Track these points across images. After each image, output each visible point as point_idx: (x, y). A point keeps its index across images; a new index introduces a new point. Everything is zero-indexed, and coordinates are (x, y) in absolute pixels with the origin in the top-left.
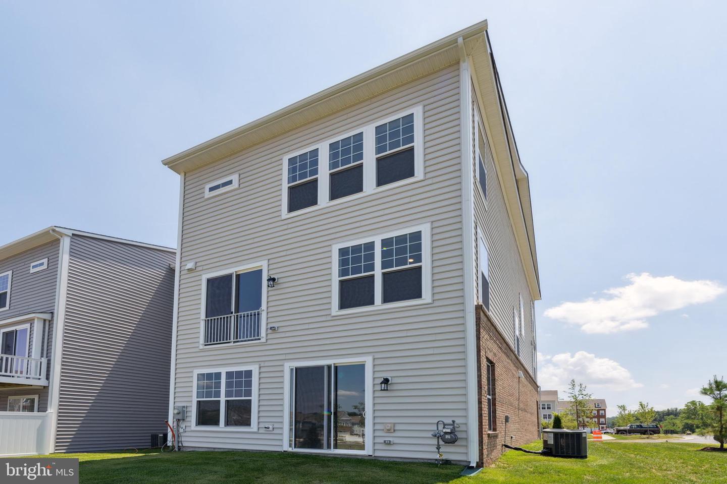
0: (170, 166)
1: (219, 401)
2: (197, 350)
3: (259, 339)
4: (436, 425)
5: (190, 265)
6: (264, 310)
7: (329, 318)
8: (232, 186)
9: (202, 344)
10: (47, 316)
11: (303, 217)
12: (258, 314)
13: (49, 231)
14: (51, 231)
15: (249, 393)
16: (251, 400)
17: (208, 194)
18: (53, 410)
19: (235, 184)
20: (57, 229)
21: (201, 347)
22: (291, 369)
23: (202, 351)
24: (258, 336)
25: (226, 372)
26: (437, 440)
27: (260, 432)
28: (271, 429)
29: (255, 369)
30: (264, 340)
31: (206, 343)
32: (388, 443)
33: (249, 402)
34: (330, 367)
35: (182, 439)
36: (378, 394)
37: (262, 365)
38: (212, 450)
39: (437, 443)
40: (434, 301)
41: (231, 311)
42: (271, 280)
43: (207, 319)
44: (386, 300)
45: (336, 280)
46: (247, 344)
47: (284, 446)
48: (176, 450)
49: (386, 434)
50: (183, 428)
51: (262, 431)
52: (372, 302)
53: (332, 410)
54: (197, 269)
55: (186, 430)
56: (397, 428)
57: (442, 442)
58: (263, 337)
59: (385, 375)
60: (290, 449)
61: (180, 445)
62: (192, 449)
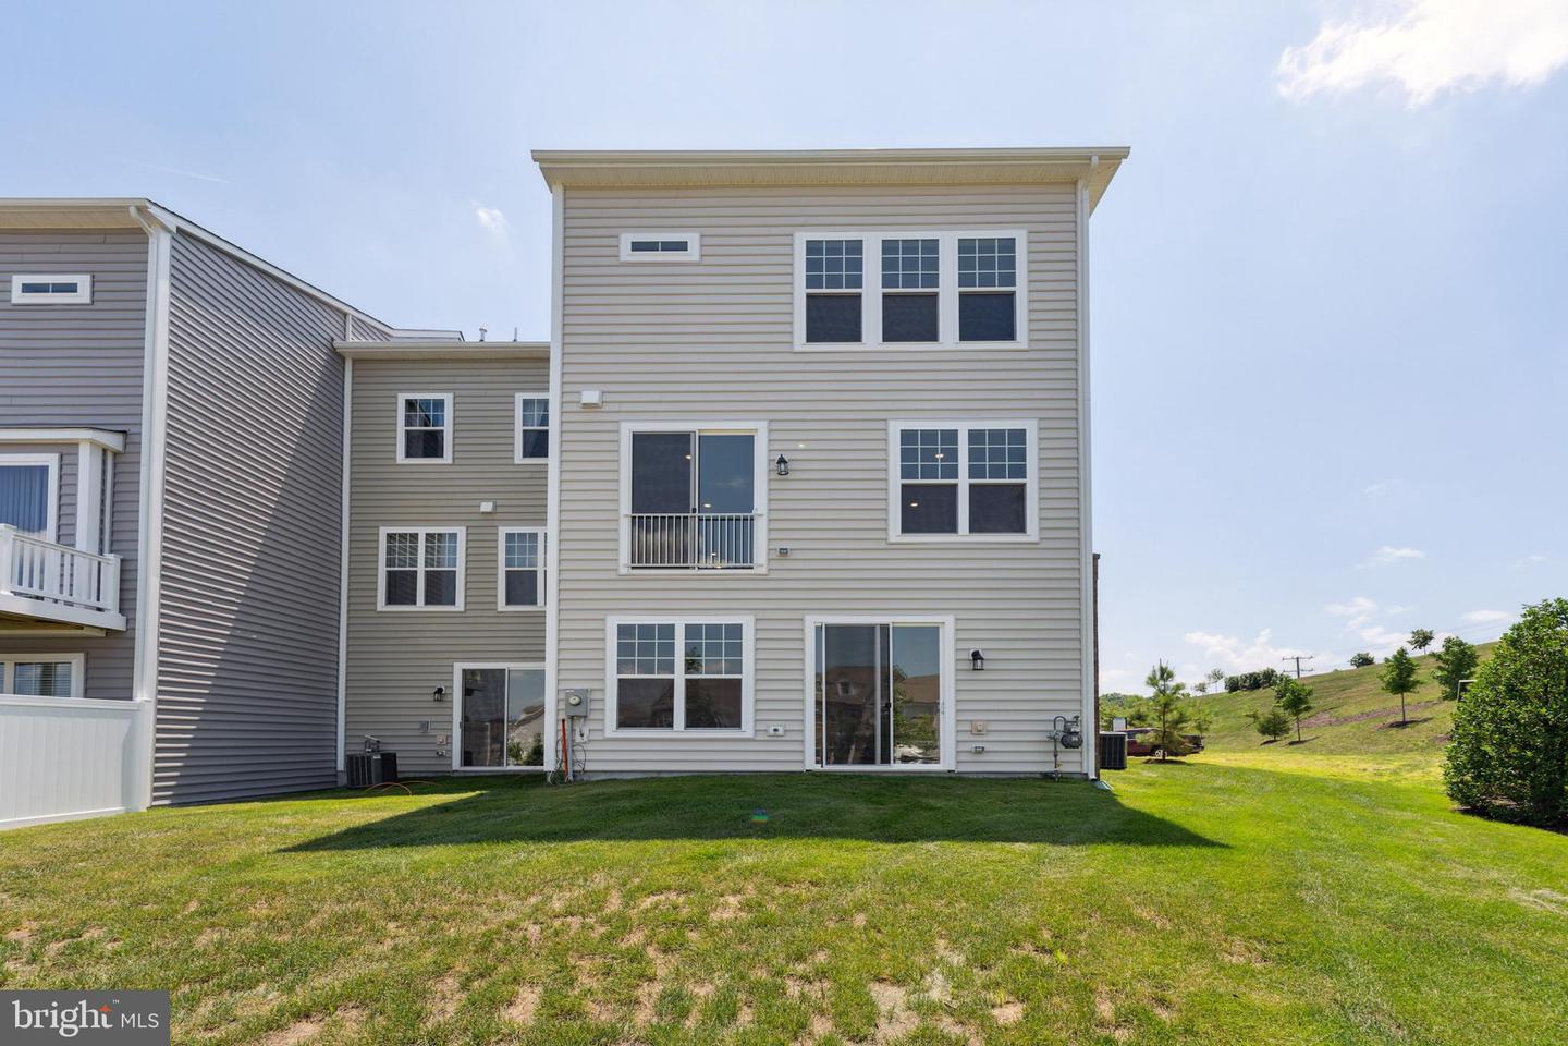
0: (545, 165)
1: (672, 680)
2: (613, 575)
3: (751, 568)
4: (1052, 724)
5: (591, 396)
6: (761, 515)
7: (883, 545)
8: (687, 255)
9: (625, 566)
10: (113, 442)
11: (830, 358)
12: (752, 519)
13: (128, 207)
14: (133, 211)
15: (736, 667)
16: (740, 680)
17: (626, 254)
18: (145, 694)
19: (693, 254)
20: (153, 210)
21: (624, 571)
22: (817, 627)
23: (623, 578)
24: (751, 562)
25: (687, 625)
26: (1053, 745)
27: (757, 738)
28: (780, 732)
29: (747, 622)
30: (763, 570)
31: (636, 565)
32: (980, 751)
33: (736, 685)
34: (885, 628)
35: (580, 756)
36: (962, 676)
37: (761, 615)
38: (654, 775)
39: (1053, 749)
40: (1041, 539)
41: (692, 507)
42: (782, 461)
43: (637, 515)
44: (973, 529)
45: (896, 482)
46: (733, 575)
47: (806, 762)
48: (571, 778)
49: (972, 738)
50: (586, 733)
51: (761, 737)
52: (953, 528)
53: (891, 701)
54: (607, 407)
55: (591, 738)
56: (990, 728)
57: (1060, 748)
58: (761, 566)
59: (974, 647)
60: (818, 767)
61: (577, 768)
62: (603, 777)
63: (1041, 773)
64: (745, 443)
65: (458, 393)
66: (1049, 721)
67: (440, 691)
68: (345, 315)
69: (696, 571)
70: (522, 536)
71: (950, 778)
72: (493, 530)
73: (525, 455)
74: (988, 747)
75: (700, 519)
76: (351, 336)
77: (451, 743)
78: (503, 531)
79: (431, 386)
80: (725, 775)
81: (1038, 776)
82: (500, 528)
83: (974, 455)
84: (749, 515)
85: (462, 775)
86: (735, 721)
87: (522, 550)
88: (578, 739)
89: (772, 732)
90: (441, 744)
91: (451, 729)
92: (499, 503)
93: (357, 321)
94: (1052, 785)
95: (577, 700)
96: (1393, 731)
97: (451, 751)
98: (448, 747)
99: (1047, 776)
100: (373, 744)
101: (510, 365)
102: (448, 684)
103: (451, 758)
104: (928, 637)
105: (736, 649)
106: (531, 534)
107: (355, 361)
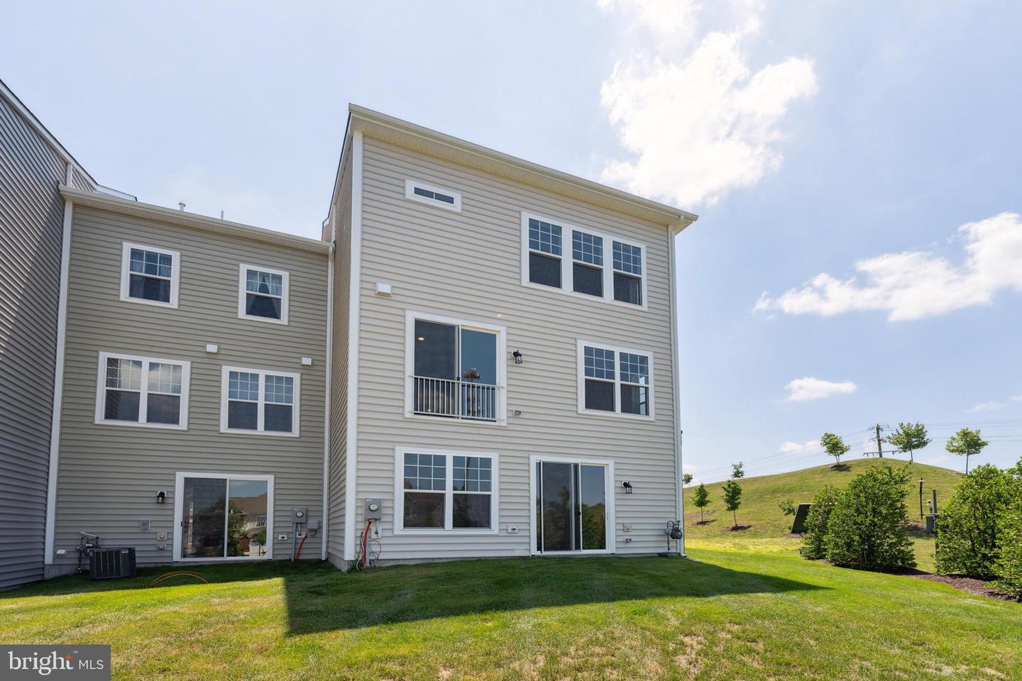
1: (443, 495)
2: (400, 418)
3: (494, 421)
4: (666, 525)
5: (384, 288)
6: (503, 388)
7: (575, 415)
8: (453, 207)
9: (410, 412)
11: (543, 294)
15: (487, 486)
16: (488, 496)
19: (457, 206)
21: (409, 415)
22: (537, 463)
23: (408, 421)
24: (493, 416)
25: (454, 457)
26: (667, 537)
27: (501, 535)
28: (516, 531)
29: (494, 457)
30: (504, 424)
31: (418, 412)
32: (628, 541)
33: (487, 499)
34: (576, 466)
35: (375, 548)
36: (619, 497)
37: (503, 453)
38: (430, 561)
39: (667, 539)
40: (656, 420)
41: (457, 376)
42: (516, 354)
43: (419, 377)
44: (623, 411)
45: (582, 378)
46: (483, 425)
47: (532, 550)
48: (368, 565)
49: (625, 533)
50: (380, 532)
51: (504, 533)
52: (612, 409)
53: (581, 511)
54: (395, 297)
55: (383, 535)
56: (633, 528)
57: (670, 539)
58: (503, 420)
59: (626, 480)
60: (539, 553)
61: (372, 558)
62: (392, 563)
63: (657, 553)
64: (490, 339)
65: (184, 253)
66: (664, 524)
67: (162, 494)
68: (67, 164)
69: (460, 420)
70: (244, 375)
71: (613, 558)
72: (218, 368)
73: (249, 312)
74: (634, 539)
75: (463, 386)
76: (72, 183)
77: (172, 539)
78: (226, 370)
79: (157, 242)
80: (479, 560)
81: (656, 555)
82: (223, 367)
83: (623, 367)
84: (491, 386)
85: (182, 565)
86: (486, 523)
87: (244, 386)
88: (373, 536)
89: (510, 531)
90: (162, 539)
91: (172, 527)
92: (223, 346)
93: (76, 171)
94: (667, 560)
95: (376, 507)
96: (700, 526)
97: (172, 545)
98: (169, 542)
99: (661, 555)
100: (93, 540)
101: (234, 241)
102: (169, 489)
103: (172, 551)
104: (599, 472)
105: (487, 475)
106: (252, 375)
107: (75, 205)
